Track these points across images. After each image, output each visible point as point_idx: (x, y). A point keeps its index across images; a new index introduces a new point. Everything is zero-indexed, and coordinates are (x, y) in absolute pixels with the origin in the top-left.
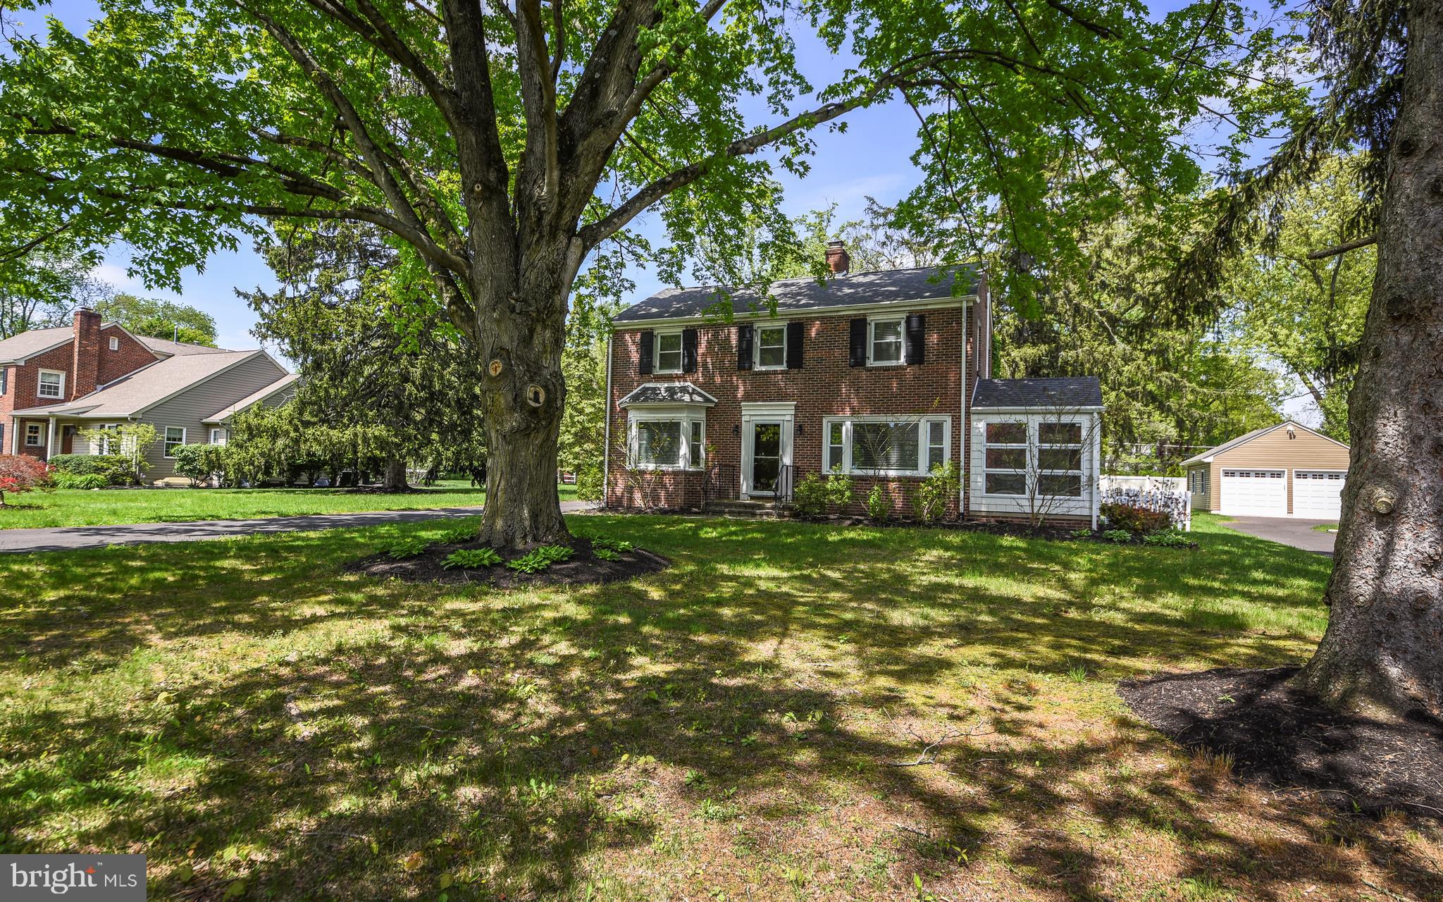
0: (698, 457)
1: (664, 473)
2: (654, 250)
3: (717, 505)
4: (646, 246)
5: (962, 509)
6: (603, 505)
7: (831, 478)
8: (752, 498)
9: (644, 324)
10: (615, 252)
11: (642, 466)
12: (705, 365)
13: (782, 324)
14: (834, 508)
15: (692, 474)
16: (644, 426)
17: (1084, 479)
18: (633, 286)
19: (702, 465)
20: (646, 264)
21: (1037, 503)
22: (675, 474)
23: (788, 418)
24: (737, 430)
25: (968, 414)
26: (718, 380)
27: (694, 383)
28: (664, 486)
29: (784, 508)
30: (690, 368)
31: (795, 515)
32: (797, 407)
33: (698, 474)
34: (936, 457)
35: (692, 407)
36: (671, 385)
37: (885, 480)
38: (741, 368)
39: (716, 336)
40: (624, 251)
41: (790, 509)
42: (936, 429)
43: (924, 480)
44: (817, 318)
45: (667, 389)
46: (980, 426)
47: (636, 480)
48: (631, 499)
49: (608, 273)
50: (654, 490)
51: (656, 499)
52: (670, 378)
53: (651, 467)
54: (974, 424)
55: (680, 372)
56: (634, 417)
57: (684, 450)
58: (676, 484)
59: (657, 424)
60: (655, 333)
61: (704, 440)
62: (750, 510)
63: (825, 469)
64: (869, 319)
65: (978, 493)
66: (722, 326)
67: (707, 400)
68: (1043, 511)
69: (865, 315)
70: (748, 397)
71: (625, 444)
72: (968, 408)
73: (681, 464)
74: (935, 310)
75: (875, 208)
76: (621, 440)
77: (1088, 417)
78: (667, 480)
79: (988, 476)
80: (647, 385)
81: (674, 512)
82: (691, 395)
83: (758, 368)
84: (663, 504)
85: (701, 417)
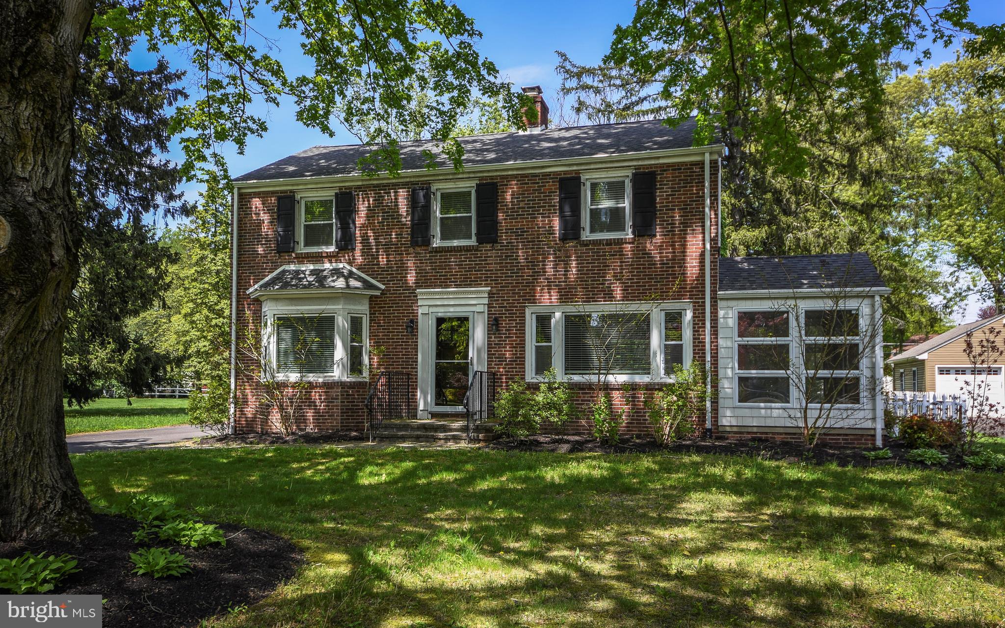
0: (360, 363)
1: (312, 386)
2: (291, 78)
3: (386, 427)
4: (277, 72)
5: (708, 425)
6: (230, 431)
7: (543, 387)
8: (434, 415)
9: (281, 185)
10: (234, 78)
11: (280, 377)
12: (365, 239)
13: (468, 186)
14: (548, 428)
15: (352, 385)
16: (284, 323)
17: (864, 382)
18: (263, 127)
19: (366, 374)
20: (279, 99)
21: (813, 414)
22: (328, 386)
23: (480, 309)
24: (412, 326)
25: (714, 300)
26: (383, 260)
27: (350, 263)
28: (312, 404)
29: (477, 429)
30: (346, 245)
31: (493, 438)
32: (491, 295)
33: (360, 385)
34: (674, 356)
35: (347, 295)
36: (318, 267)
37: (607, 388)
38: (414, 243)
39: (379, 200)
40: (246, 78)
41: (488, 430)
42: (673, 320)
43: (661, 387)
44: (515, 177)
45: (313, 273)
46: (728, 316)
47: (272, 396)
48: (265, 421)
49: (225, 109)
50: (299, 408)
51: (301, 420)
52: (318, 258)
53: (294, 377)
54: (721, 313)
55: (332, 249)
56: (271, 310)
57: (340, 353)
58: (329, 400)
59: (301, 320)
60: (298, 197)
61: (367, 343)
62: (427, 433)
63: (531, 376)
64: (583, 178)
65: (728, 403)
66: (387, 187)
67: (368, 286)
68: (820, 423)
69: (578, 172)
70: (424, 281)
71: (257, 349)
72: (714, 292)
73: (338, 373)
74: (669, 165)
75: (569, 67)
76: (251, 341)
77: (867, 301)
78: (315, 395)
79: (742, 380)
80: (287, 267)
81: (328, 439)
82: (346, 278)
83: (437, 243)
84: (310, 428)
85: (362, 309)
